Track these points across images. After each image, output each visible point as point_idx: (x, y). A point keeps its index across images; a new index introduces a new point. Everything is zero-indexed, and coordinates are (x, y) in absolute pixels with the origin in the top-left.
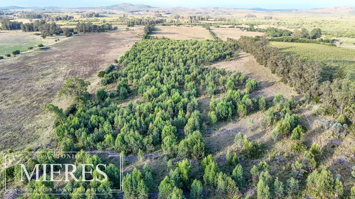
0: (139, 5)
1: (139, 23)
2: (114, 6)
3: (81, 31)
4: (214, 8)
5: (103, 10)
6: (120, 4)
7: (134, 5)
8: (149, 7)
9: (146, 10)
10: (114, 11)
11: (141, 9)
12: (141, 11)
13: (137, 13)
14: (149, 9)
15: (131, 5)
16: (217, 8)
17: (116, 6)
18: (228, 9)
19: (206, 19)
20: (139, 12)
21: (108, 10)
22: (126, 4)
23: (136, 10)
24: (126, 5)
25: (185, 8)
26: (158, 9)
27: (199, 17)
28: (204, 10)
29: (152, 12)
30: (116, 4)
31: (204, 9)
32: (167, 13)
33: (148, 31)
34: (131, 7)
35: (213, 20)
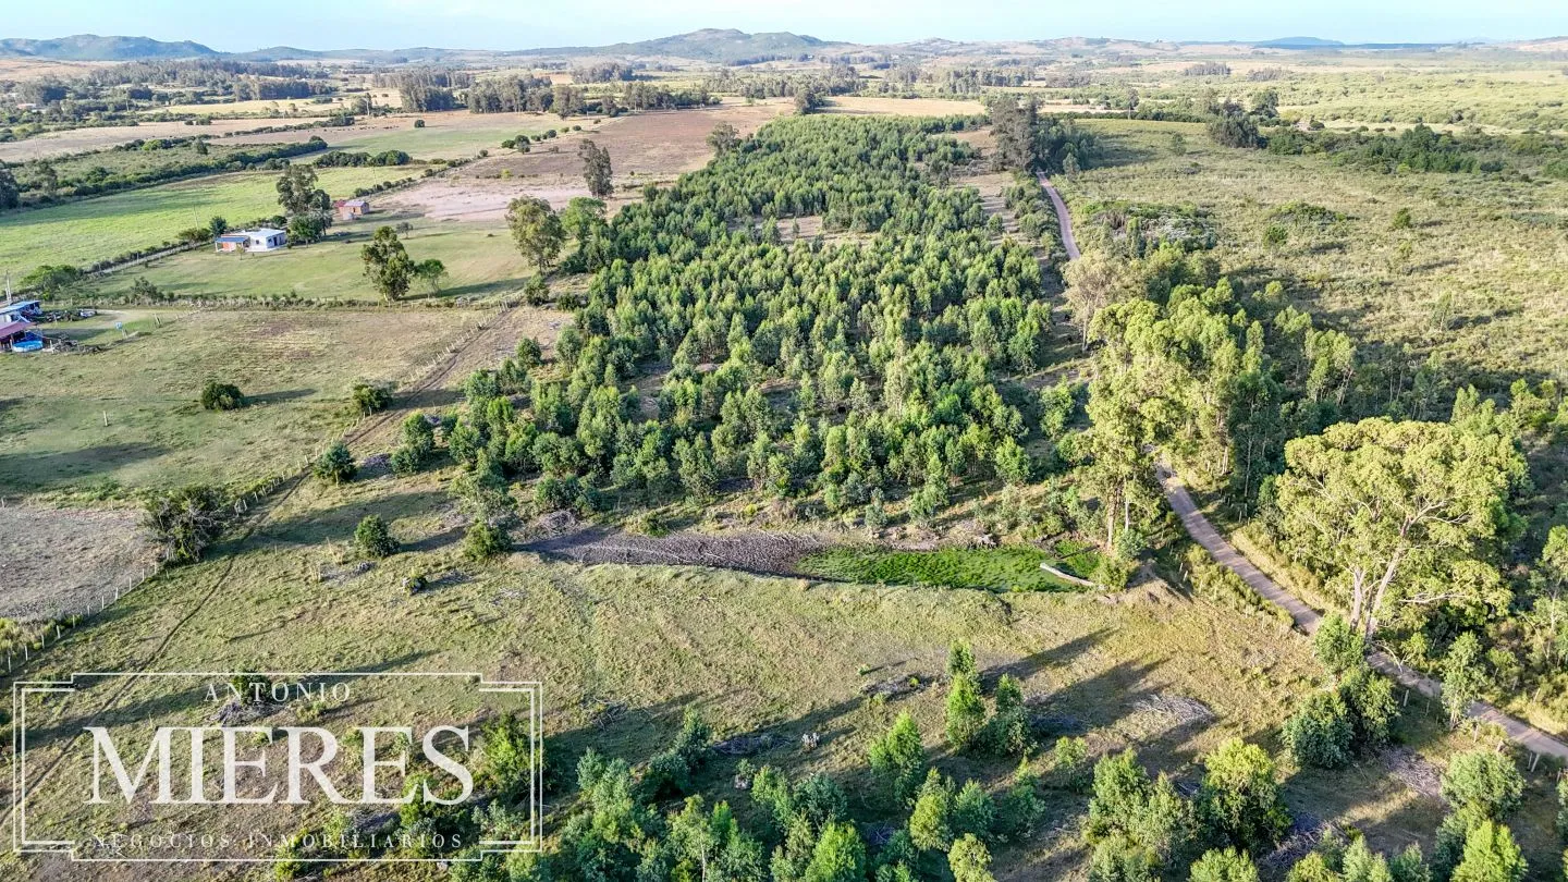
0: (769, 36)
1: (777, 92)
3: (639, 105)
4: (1089, 42)
5: (629, 57)
6: (693, 34)
7: (749, 36)
8: (812, 41)
9: (798, 57)
10: (674, 61)
11: (779, 53)
12: (780, 59)
13: (762, 66)
14: (810, 52)
15: (738, 35)
16: (1103, 42)
17: (680, 39)
18: (1147, 46)
19: (1014, 81)
20: (774, 64)
21: (649, 56)
22: (717, 31)
23: (759, 55)
24: (717, 36)
25: (962, 44)
26: (848, 49)
27: (989, 76)
28: (1042, 50)
29: (822, 60)
30: (677, 34)
31: (1041, 45)
32: (883, 62)
33: (807, 105)
34: (739, 42)
35: (1043, 83)
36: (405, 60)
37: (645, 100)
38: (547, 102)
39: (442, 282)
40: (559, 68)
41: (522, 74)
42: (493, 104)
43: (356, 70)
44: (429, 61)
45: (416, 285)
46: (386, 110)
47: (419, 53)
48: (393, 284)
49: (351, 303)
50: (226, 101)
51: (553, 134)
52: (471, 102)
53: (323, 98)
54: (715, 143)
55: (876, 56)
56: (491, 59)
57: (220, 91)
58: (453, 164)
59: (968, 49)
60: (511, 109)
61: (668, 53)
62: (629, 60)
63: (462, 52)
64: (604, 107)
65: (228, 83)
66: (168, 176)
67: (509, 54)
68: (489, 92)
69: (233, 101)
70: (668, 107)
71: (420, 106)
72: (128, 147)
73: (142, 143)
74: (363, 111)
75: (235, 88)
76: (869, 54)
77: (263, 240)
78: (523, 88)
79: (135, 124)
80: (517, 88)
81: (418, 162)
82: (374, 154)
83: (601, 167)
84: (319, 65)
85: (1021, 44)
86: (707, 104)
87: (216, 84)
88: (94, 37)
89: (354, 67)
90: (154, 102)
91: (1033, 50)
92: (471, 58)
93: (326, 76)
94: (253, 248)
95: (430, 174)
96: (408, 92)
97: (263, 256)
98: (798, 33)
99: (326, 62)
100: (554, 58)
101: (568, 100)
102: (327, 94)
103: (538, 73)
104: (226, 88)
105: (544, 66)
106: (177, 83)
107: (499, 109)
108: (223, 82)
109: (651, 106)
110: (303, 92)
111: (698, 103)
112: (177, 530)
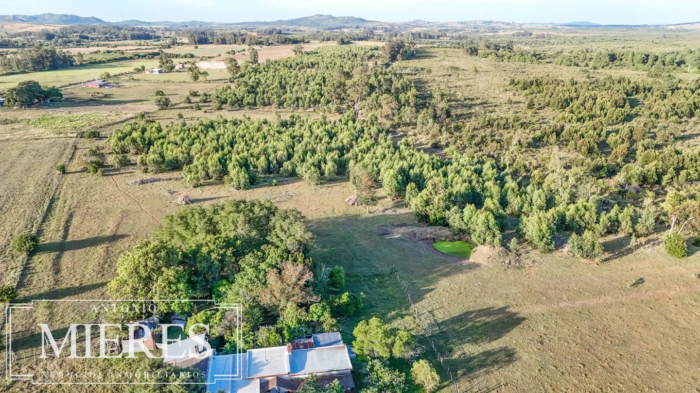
0: (344, 18)
2: (302, 19)
3: (278, 42)
4: (484, 22)
5: (283, 26)
6: (312, 17)
7: (336, 18)
8: (362, 20)
9: (355, 26)
11: (347, 25)
12: (347, 27)
13: (338, 30)
14: (360, 25)
15: (331, 17)
16: (491, 22)
17: (305, 19)
18: (508, 24)
20: (343, 30)
21: (291, 25)
22: (322, 15)
23: (338, 26)
25: (429, 22)
26: (377, 24)
29: (365, 28)
30: (305, 16)
31: (463, 23)
32: (389, 30)
34: (331, 20)
35: (449, 38)
36: (187, 26)
37: (280, 40)
38: (244, 41)
39: (208, 78)
40: (252, 30)
41: (236, 32)
42: (224, 42)
43: (167, 30)
44: (198, 27)
45: (201, 78)
46: (183, 44)
47: (193, 23)
48: (195, 77)
49: (184, 82)
50: (117, 40)
51: (244, 50)
52: (215, 41)
53: (156, 40)
54: (295, 51)
55: (388, 27)
56: (224, 26)
57: (114, 37)
58: (209, 58)
59: (432, 24)
60: (230, 43)
61: (300, 25)
62: (283, 27)
63: (212, 23)
64: (264, 43)
65: (117, 34)
66: (116, 60)
67: (232, 24)
68: (222, 37)
69: (121, 40)
70: (289, 43)
71: (195, 42)
72: (95, 53)
73: (100, 51)
74: (174, 44)
75: (121, 35)
76: (386, 26)
77: (157, 71)
78: (235, 35)
79: (88, 47)
80: (233, 36)
81: (197, 57)
82: (183, 54)
83: (255, 55)
84: (151, 28)
85: (455, 23)
86: (304, 43)
87: (112, 34)
88: (52, 14)
89: (166, 28)
90: (90, 40)
91: (459, 25)
92: (216, 26)
93: (155, 32)
94: (154, 73)
95: (202, 60)
96: (191, 37)
97: (156, 75)
98: (357, 17)
99: (153, 26)
100: (251, 26)
101: (251, 39)
102: (158, 38)
103: (243, 32)
104: (116, 36)
105: (246, 29)
106: (96, 33)
107: (226, 43)
108: (115, 33)
109: (282, 42)
110: (148, 37)
111: (300, 42)
112: (161, 103)
